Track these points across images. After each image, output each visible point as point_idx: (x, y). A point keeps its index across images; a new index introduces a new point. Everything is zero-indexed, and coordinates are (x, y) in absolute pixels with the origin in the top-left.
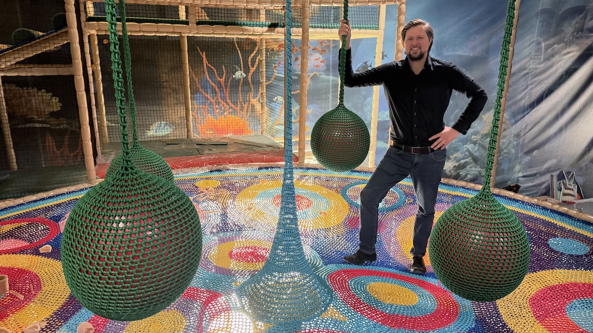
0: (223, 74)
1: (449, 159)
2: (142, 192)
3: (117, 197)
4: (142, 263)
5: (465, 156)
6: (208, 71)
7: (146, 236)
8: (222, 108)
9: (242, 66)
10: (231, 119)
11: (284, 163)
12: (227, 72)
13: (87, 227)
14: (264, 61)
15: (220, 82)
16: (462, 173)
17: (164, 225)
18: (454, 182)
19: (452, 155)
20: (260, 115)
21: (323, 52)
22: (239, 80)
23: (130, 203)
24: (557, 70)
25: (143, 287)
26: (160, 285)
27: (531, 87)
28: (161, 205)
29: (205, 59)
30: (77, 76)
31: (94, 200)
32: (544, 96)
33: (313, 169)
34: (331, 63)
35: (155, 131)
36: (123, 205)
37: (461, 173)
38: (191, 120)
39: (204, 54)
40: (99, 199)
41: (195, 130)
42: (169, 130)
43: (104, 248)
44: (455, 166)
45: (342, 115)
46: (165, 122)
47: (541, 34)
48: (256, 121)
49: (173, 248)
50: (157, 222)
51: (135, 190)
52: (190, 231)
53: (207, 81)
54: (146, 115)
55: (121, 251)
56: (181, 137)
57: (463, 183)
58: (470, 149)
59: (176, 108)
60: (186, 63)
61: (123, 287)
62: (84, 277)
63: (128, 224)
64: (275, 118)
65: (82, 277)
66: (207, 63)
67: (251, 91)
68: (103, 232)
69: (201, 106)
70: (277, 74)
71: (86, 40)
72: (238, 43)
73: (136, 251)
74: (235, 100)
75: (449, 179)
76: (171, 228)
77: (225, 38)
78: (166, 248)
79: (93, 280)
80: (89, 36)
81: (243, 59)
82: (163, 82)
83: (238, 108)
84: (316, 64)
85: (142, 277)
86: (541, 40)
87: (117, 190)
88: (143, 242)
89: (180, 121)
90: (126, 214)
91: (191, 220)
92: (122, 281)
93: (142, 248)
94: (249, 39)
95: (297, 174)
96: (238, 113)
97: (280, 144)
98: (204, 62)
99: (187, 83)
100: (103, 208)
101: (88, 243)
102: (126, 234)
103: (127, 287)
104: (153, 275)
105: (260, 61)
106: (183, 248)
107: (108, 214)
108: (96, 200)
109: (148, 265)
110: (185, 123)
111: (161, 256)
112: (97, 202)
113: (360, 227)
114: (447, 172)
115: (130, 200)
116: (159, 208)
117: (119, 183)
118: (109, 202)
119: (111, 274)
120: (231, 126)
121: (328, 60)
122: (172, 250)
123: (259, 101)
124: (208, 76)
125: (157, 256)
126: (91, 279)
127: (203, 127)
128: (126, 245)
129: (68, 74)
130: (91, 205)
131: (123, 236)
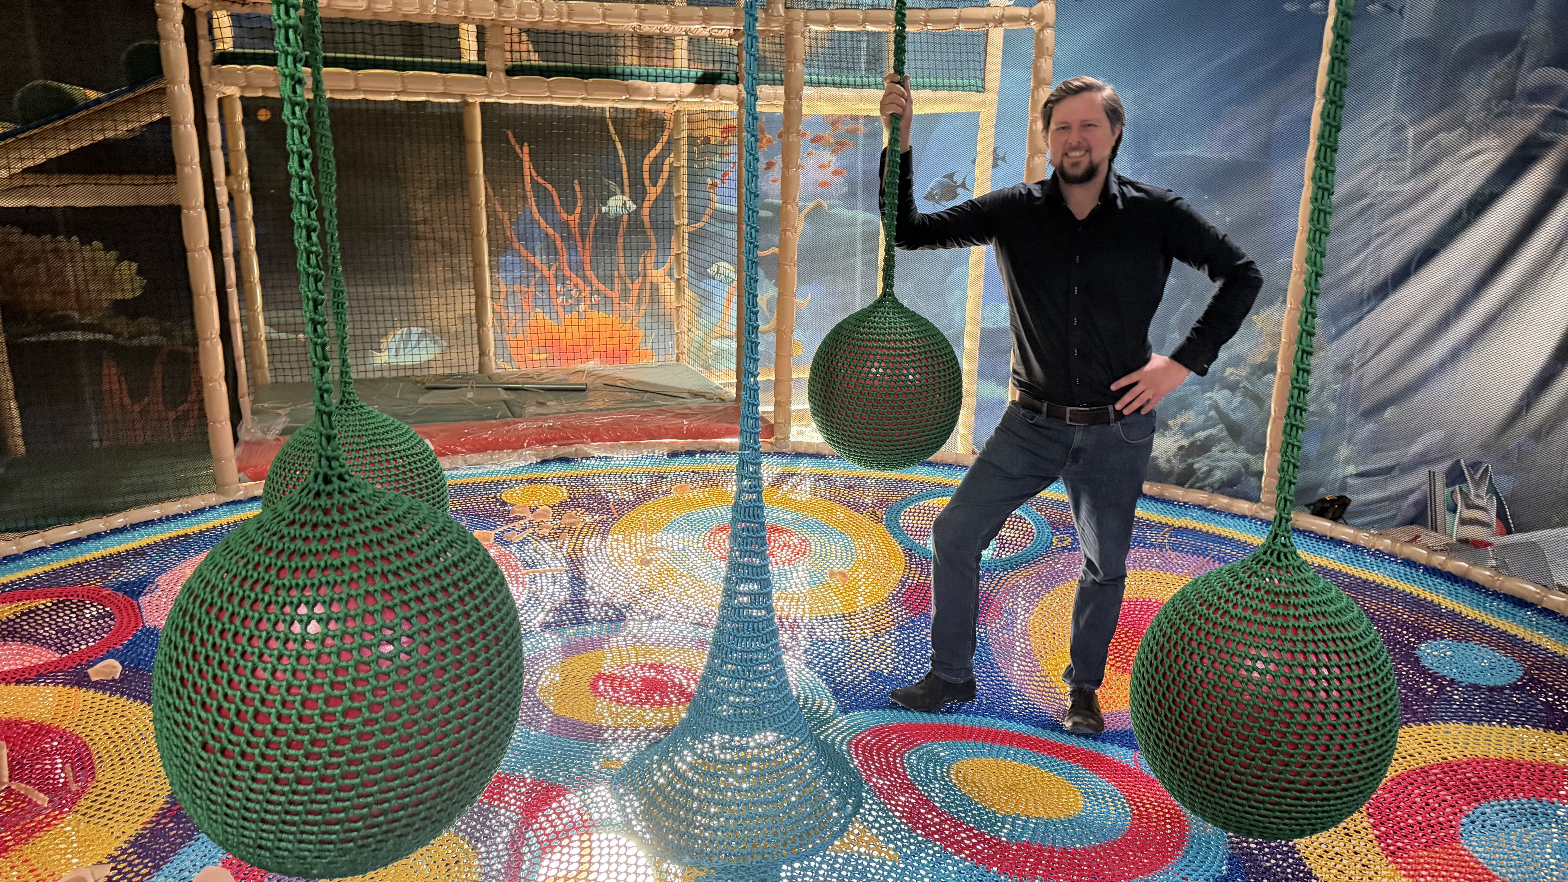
0: (575, 205)
1: (1167, 427)
2: (367, 539)
3: (304, 554)
4: (368, 729)
5: (1206, 421)
6: (537, 196)
7: (379, 657)
8: (573, 293)
9: (626, 182)
10: (596, 322)
11: (735, 440)
12: (586, 198)
13: (222, 632)
14: (684, 171)
15: (567, 223)
16: (1201, 465)
17: (426, 627)
18: (1177, 493)
19: (1175, 418)
20: (674, 312)
21: (838, 147)
22: (618, 219)
23: (337, 569)
24: (1445, 199)
25: (368, 790)
26: (414, 784)
27: (1379, 241)
28: (419, 574)
29: (527, 164)
30: (189, 209)
31: (241, 564)
32: (1413, 268)
33: (811, 456)
34: (860, 176)
35: (393, 352)
36: (319, 575)
37: (1196, 466)
38: (490, 325)
39: (526, 149)
40: (257, 558)
41: (500, 351)
42: (431, 351)
43: (268, 688)
44: (1181, 448)
45: (888, 320)
46: (420, 330)
47: (1404, 105)
48: (662, 326)
49: (449, 686)
50: (408, 620)
51: (349, 535)
52: (493, 643)
53: (533, 221)
54: (372, 309)
55: (313, 696)
56: (463, 370)
57: (1201, 497)
58: (1221, 403)
59: (450, 292)
60: (477, 175)
61: (318, 791)
62: (215, 765)
63: (332, 625)
64: (712, 319)
65: (209, 766)
66: (534, 173)
67: (647, 248)
68: (267, 648)
69: (517, 288)
70: (717, 205)
71: (213, 113)
72: (615, 120)
73: (352, 697)
74: (608, 273)
75: (1166, 486)
76: (443, 634)
77: (582, 108)
78: (431, 687)
79: (238, 773)
80: (220, 100)
81: (628, 164)
82: (417, 223)
83: (616, 294)
84: (820, 179)
85: (368, 763)
86: (1405, 118)
87: (304, 535)
88: (371, 673)
89: (460, 327)
90: (327, 599)
91: (495, 612)
92: (315, 774)
93: (369, 687)
94: (644, 111)
95: (770, 469)
96: (616, 307)
97: (727, 389)
98: (527, 172)
99: (479, 227)
100: (267, 584)
101: (226, 675)
102: (327, 650)
103: (329, 791)
104: (397, 759)
105: (674, 171)
106: (476, 687)
107: (280, 599)
108: (248, 562)
109: (384, 731)
110: (475, 333)
111: (418, 708)
112: (250, 567)
113: (933, 612)
114: (1162, 463)
115: (337, 562)
116: (412, 582)
117: (307, 516)
118: (283, 567)
119: (286, 757)
120: (597, 342)
121: (852, 167)
122: (446, 693)
123: (671, 275)
124: (535, 209)
125: (408, 709)
126: (234, 769)
127: (521, 344)
128: (327, 680)
129: (163, 202)
130: (235, 576)
131: (318, 658)
